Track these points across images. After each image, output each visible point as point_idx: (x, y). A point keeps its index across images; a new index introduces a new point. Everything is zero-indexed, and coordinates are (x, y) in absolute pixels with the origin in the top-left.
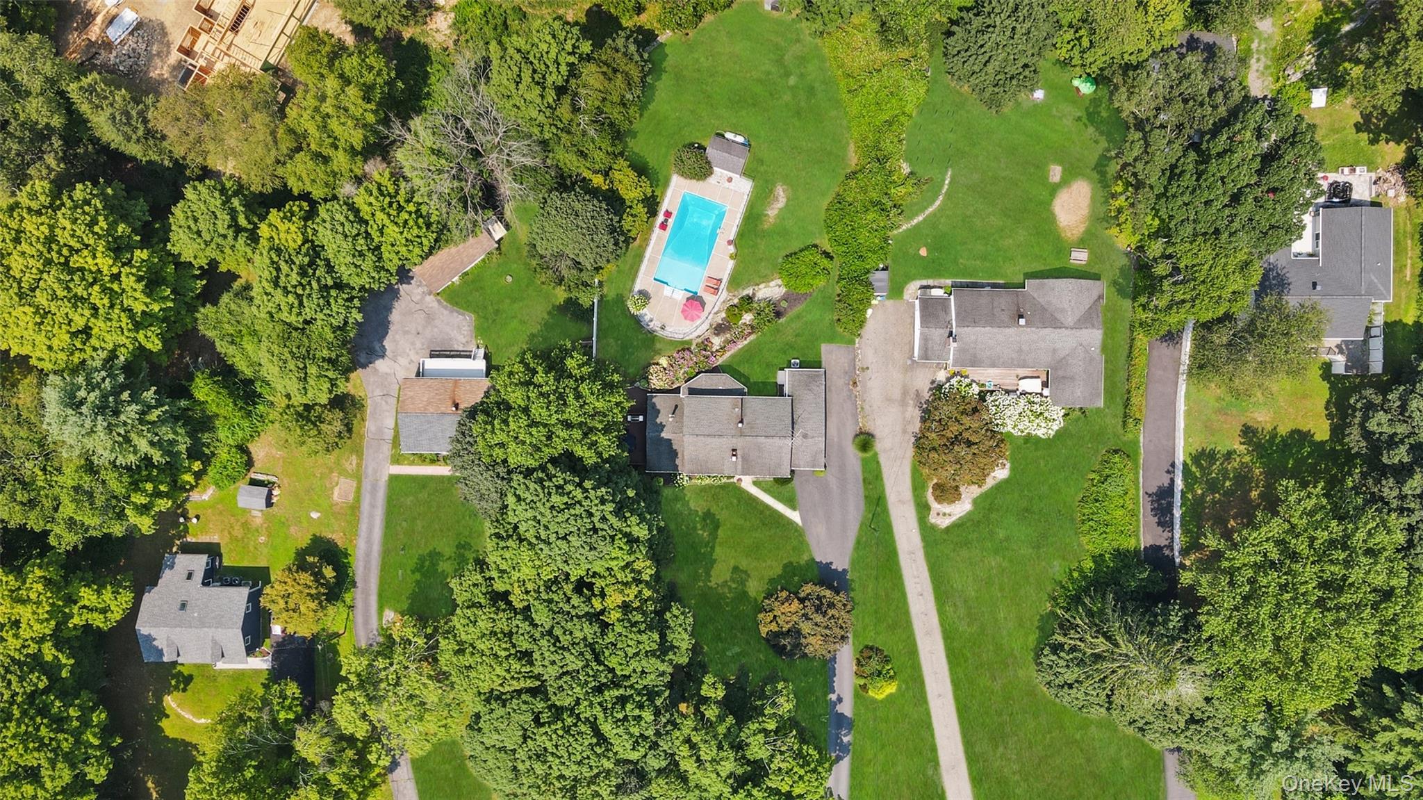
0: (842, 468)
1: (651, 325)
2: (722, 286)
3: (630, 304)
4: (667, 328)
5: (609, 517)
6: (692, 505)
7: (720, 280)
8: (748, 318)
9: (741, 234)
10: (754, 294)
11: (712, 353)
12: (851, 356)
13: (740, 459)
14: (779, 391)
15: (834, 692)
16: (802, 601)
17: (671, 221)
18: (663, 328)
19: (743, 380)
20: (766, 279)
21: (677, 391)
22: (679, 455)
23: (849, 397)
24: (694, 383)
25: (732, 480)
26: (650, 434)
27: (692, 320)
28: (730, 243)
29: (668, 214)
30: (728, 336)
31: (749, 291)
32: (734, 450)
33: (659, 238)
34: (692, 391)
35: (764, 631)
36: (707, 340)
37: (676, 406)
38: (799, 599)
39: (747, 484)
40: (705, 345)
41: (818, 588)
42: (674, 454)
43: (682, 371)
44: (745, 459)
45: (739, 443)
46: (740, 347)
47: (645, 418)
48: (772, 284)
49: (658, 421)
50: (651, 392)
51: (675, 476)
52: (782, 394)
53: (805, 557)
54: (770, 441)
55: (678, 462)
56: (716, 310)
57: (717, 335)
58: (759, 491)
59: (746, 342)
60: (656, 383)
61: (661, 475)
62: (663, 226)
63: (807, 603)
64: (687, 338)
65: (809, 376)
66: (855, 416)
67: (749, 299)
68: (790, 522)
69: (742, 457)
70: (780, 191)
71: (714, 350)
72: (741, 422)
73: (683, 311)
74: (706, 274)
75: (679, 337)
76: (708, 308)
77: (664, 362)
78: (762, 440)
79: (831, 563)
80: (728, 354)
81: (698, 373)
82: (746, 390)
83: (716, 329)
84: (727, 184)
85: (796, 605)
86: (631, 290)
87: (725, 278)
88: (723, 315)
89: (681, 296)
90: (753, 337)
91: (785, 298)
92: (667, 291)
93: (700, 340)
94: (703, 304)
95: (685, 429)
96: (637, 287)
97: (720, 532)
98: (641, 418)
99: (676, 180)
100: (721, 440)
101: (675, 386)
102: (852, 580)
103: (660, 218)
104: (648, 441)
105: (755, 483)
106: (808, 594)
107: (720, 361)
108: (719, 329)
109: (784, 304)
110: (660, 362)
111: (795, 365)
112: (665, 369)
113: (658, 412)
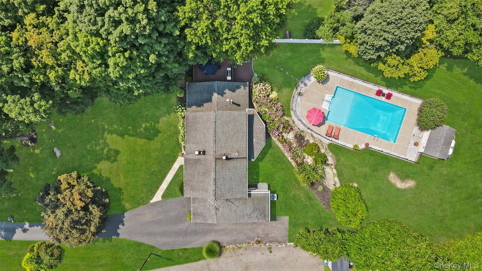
0: (195, 233)
1: (302, 85)
2: (334, 140)
3: (319, 67)
4: (299, 98)
5: (119, 29)
6: (164, 119)
7: (337, 138)
8: (309, 160)
9: (374, 153)
10: (328, 165)
11: (281, 133)
12: (280, 239)
13: (197, 157)
14: (253, 185)
15: (30, 226)
16: (85, 209)
17: (384, 99)
18: (300, 94)
19: (261, 156)
20: (340, 175)
21: (251, 106)
22: (199, 109)
23: (249, 238)
24: (257, 120)
25: (183, 150)
26: (216, 84)
27: (308, 117)
28: (367, 145)
29: (389, 96)
30: (295, 145)
31: (330, 161)
32: (204, 152)
33: (370, 90)
34: (251, 118)
35: (61, 178)
36: (292, 129)
37: (239, 105)
38: (87, 205)
39: (180, 161)
40: (288, 127)
41: (97, 220)
42: (200, 104)
43: (266, 109)
44: (197, 161)
45: (210, 157)
46: (286, 154)
47: (229, 81)
48: (337, 179)
49: (227, 91)
50: (250, 86)
51: (185, 106)
52: (250, 186)
53: (127, 205)
54: (212, 182)
55: (194, 107)
56: (314, 135)
57: (296, 137)
58: (176, 170)
59: (289, 159)
60: (257, 88)
61: (185, 94)
62: (379, 93)
63: (82, 213)
64: (292, 113)
65: (264, 210)
66: (234, 242)
67: (325, 162)
68: (153, 194)
69: (198, 159)
70: (410, 184)
71: (284, 134)
72: (227, 159)
73: (315, 109)
74: (342, 127)
75: (293, 106)
76: (315, 129)
77: (274, 95)
78: (213, 176)
79: (123, 225)
80: (280, 145)
81: (265, 122)
82: (253, 160)
83: (300, 135)
84: (413, 142)
85: (79, 204)
86: (328, 69)
87: (340, 142)
88: (311, 141)
89: (325, 107)
90: (294, 164)
91: (325, 189)
92: (328, 97)
93: (291, 123)
94: (319, 125)
95: (220, 112)
96: (332, 74)
97: (143, 141)
98: (229, 78)
99: (418, 102)
100: (212, 142)
101: (255, 104)
102: (111, 241)
103: (386, 91)
104: (210, 83)
105: (181, 167)
106: (91, 213)
107: (274, 139)
108: (300, 138)
109: (320, 188)
110: (274, 92)
111: (272, 197)
112: (268, 96)
113: (234, 91)
